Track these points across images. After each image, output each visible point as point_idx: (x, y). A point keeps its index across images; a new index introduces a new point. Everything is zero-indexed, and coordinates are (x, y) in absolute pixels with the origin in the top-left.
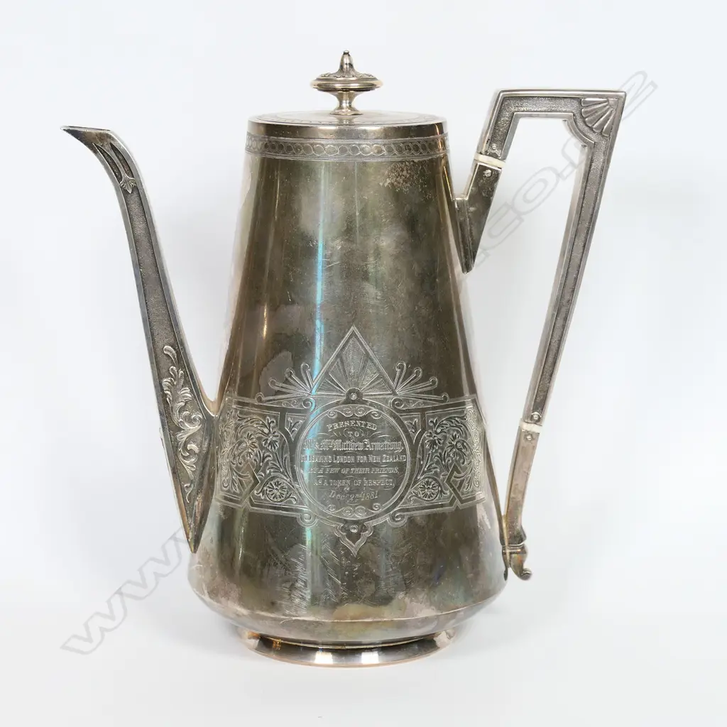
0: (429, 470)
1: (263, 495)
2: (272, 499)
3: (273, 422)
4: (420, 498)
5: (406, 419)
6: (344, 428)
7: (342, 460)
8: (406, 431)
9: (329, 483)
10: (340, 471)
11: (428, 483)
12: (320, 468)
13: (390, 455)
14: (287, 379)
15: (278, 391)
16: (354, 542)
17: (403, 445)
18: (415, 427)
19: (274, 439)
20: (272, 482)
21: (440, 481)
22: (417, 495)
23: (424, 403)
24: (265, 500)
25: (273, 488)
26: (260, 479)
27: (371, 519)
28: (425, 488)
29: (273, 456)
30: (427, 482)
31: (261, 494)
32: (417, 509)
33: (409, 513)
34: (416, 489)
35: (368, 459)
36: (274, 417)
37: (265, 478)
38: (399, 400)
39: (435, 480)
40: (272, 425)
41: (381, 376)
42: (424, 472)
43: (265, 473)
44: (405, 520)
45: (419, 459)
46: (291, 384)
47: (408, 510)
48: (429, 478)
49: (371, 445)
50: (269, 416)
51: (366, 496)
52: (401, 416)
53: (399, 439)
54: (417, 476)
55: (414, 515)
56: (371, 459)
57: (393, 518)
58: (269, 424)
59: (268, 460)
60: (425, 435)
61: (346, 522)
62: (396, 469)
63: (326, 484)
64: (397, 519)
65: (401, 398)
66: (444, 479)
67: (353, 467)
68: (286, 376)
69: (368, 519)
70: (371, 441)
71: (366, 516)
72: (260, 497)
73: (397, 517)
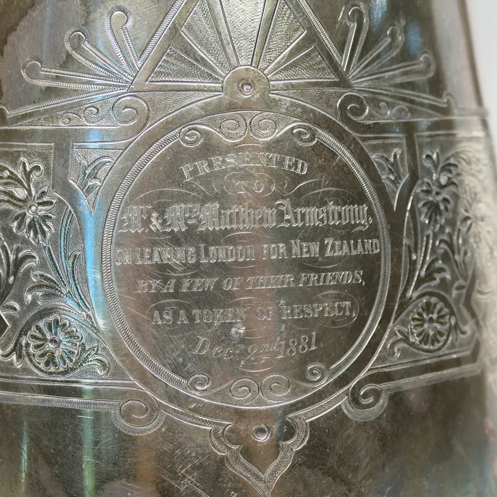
0: (429, 277)
1: (20, 357)
2: (42, 366)
3: (37, 168)
4: (413, 345)
5: (375, 148)
6: (224, 172)
7: (222, 255)
8: (375, 178)
9: (191, 319)
10: (218, 285)
11: (428, 308)
12: (165, 280)
13: (342, 238)
14: (69, 56)
15: (48, 89)
16: (263, 470)
17: (371, 212)
18: (394, 168)
19: (43, 210)
20: (41, 324)
21: (451, 300)
22: (406, 340)
23: (411, 110)
24: (25, 370)
25: (45, 340)
26: (10, 318)
27: (303, 404)
28: (422, 320)
29: (42, 258)
30: (428, 304)
31: (14, 357)
32: (407, 373)
33: (390, 384)
34: (404, 323)
35: (289, 250)
36: (40, 155)
37: (24, 313)
38: (357, 99)
39: (442, 299)
40: (34, 176)
41: (312, 37)
42: (420, 281)
43: (21, 301)
44: (383, 401)
45: (409, 247)
46: (82, 69)
47: (387, 377)
48: (431, 294)
49: (295, 214)
50: (28, 154)
51: (287, 346)
52: (364, 140)
53: (360, 198)
54: (406, 290)
55: (404, 388)
56: (296, 250)
57: (355, 399)
58: (27, 175)
59: (30, 269)
60: (417, 189)
61: (241, 415)
62: (359, 274)
63: (183, 319)
64: (364, 402)
65: (362, 96)
66: (459, 296)
67: (253, 272)
68: (68, 47)
69: (295, 407)
70: (295, 205)
71: (289, 397)
72: (11, 363)
73: (365, 396)
